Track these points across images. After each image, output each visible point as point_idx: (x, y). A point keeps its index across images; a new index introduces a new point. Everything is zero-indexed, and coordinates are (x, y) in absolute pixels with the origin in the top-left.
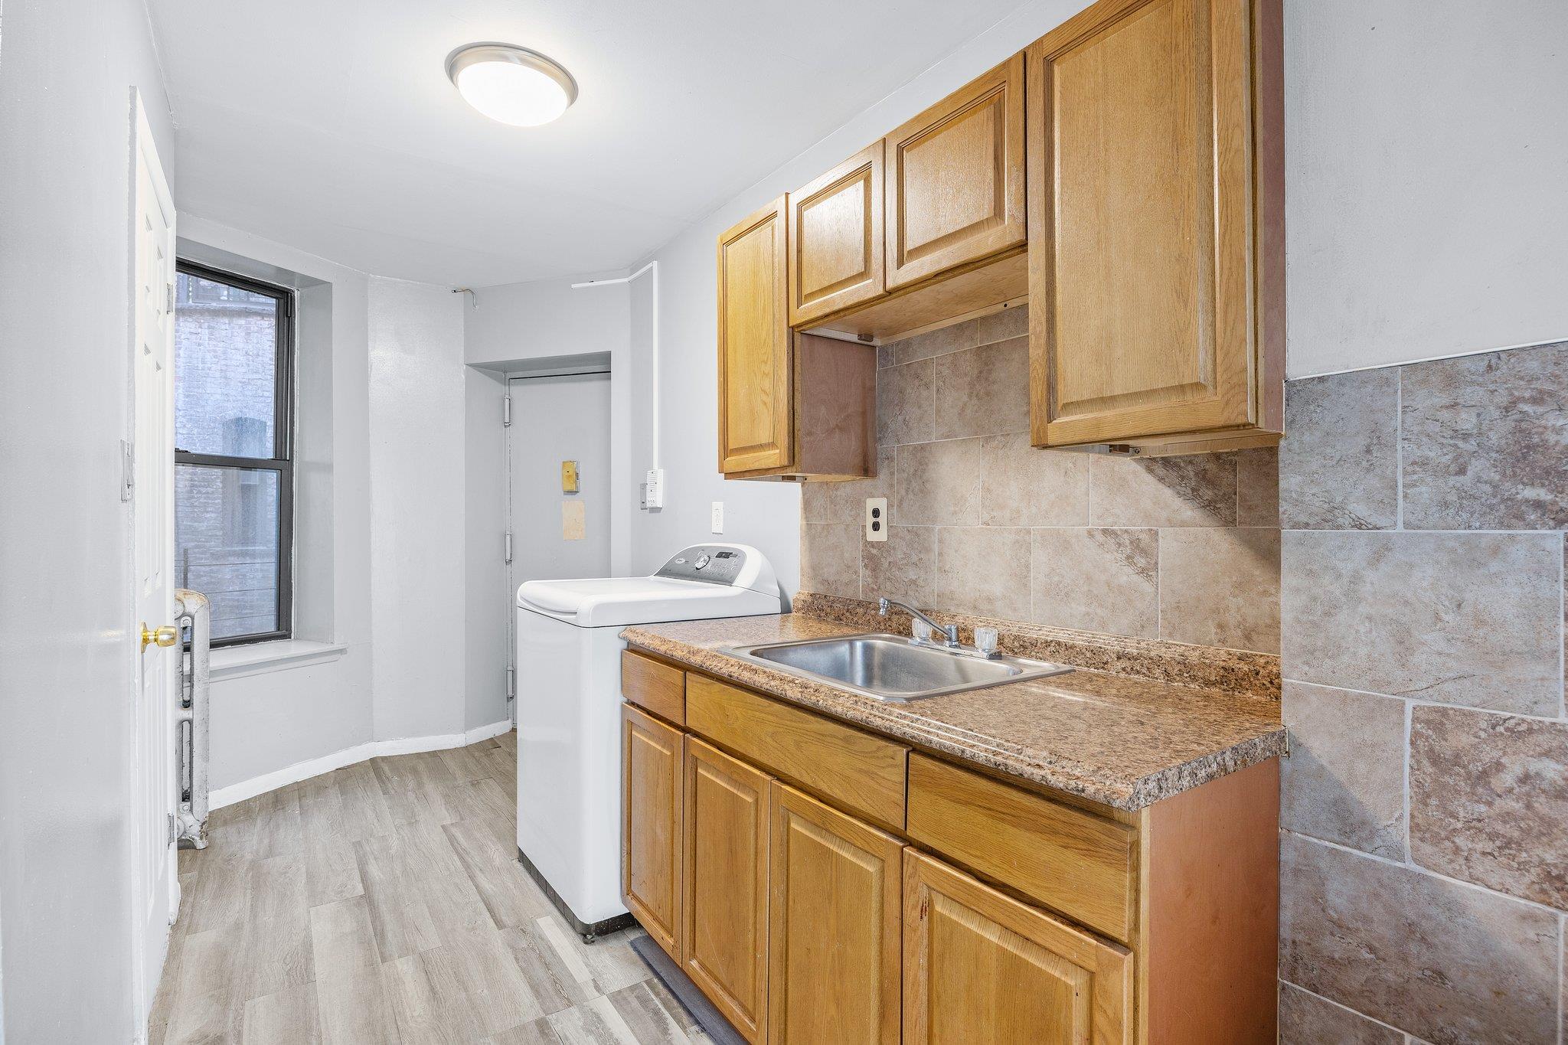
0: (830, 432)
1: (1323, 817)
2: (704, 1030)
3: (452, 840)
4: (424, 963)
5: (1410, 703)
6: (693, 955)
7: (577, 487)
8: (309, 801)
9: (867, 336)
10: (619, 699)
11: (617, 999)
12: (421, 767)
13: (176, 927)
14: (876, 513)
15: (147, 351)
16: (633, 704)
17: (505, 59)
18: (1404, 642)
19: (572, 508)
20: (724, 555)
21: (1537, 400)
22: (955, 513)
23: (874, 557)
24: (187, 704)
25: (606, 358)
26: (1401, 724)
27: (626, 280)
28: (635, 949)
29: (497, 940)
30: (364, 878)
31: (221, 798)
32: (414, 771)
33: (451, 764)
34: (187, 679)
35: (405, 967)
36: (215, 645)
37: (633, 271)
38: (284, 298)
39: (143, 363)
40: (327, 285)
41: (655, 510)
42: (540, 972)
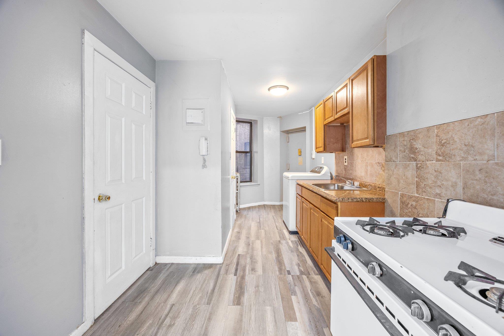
0: (334, 144)
1: (390, 213)
2: (304, 248)
3: (274, 218)
4: (265, 231)
5: (400, 193)
6: (302, 235)
7: (301, 154)
8: (254, 209)
9: (342, 124)
10: (296, 193)
11: (292, 241)
12: (271, 207)
13: (235, 220)
14: (346, 159)
15: (232, 139)
16: (297, 194)
17: (276, 88)
18: (399, 182)
19: (300, 158)
20: (321, 168)
21: (413, 140)
22: (357, 159)
23: (346, 168)
24: (237, 190)
25: (305, 127)
26: (398, 196)
27: (309, 111)
28: (298, 237)
29: (276, 231)
30: (259, 220)
31: (242, 206)
32: (270, 207)
33: (276, 207)
34: (237, 187)
35: (263, 231)
36: (241, 182)
37: (310, 109)
38: (251, 123)
39: (232, 140)
40: (257, 120)
41: (314, 159)
42: (281, 236)
